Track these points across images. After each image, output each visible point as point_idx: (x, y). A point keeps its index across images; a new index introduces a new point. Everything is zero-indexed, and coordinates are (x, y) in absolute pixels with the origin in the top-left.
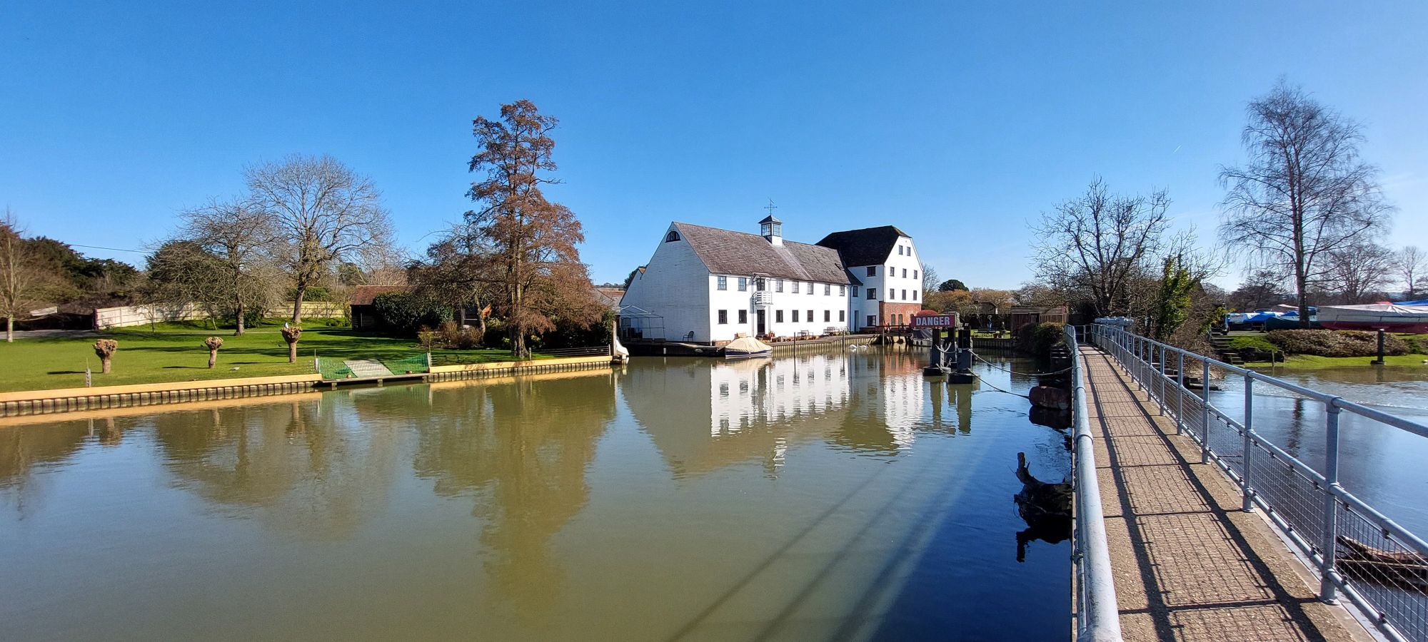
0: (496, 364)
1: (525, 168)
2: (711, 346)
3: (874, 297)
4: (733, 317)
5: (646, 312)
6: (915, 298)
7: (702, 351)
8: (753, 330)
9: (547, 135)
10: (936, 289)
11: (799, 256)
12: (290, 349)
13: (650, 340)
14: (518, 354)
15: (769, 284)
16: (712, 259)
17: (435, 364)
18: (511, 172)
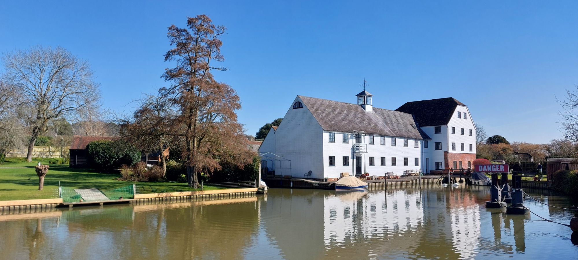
0: (179, 192)
1: (202, 59)
2: (324, 182)
3: (440, 148)
4: (339, 161)
5: (279, 157)
6: (471, 149)
7: (318, 185)
8: (353, 171)
9: (219, 38)
10: (485, 142)
11: (385, 119)
12: (40, 180)
13: (280, 177)
14: (193, 186)
15: (364, 139)
16: (325, 121)
17: (137, 193)
18: (193, 61)
